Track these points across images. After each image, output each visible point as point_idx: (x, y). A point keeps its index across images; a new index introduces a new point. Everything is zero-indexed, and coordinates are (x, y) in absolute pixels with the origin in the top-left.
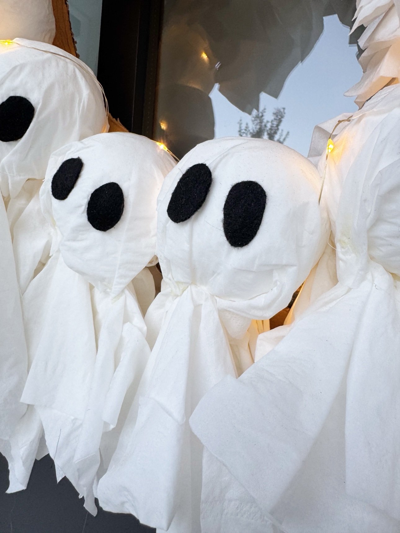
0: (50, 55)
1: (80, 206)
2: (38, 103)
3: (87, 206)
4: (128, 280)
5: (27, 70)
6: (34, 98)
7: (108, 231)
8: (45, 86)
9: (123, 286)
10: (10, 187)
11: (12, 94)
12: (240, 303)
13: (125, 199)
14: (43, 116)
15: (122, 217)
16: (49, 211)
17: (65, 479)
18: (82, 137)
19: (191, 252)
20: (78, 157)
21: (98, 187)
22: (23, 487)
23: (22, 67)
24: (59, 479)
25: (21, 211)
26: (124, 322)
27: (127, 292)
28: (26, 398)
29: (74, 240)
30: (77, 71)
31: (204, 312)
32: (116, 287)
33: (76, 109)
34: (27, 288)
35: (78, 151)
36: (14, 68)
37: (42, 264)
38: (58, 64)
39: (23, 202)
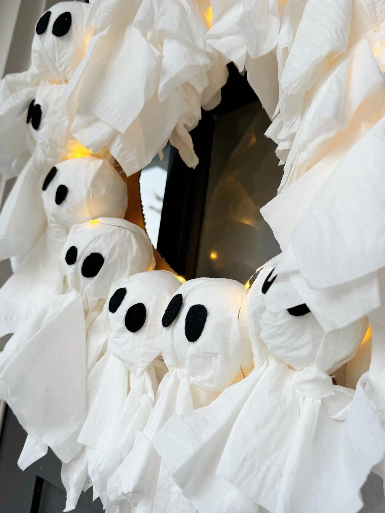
0: (116, 227)
1: (121, 317)
2: (106, 256)
3: (125, 317)
4: (145, 365)
5: (102, 238)
6: (105, 254)
7: (136, 332)
8: (111, 246)
9: (143, 369)
10: (89, 304)
11: (93, 252)
12: (198, 378)
13: (147, 313)
14: (109, 263)
15: (145, 324)
16: (108, 320)
17: (98, 499)
18: (131, 274)
19: (173, 345)
20: (125, 288)
21: (132, 305)
22: (73, 508)
23: (100, 236)
24: (94, 499)
25: (94, 319)
26: (142, 394)
27: (145, 373)
28: (80, 440)
29: (117, 337)
30: (132, 235)
31: (181, 384)
32: (139, 370)
33: (129, 258)
34: (92, 369)
35: (125, 283)
36: (95, 238)
37: (102, 354)
38: (120, 233)
39: (96, 313)
